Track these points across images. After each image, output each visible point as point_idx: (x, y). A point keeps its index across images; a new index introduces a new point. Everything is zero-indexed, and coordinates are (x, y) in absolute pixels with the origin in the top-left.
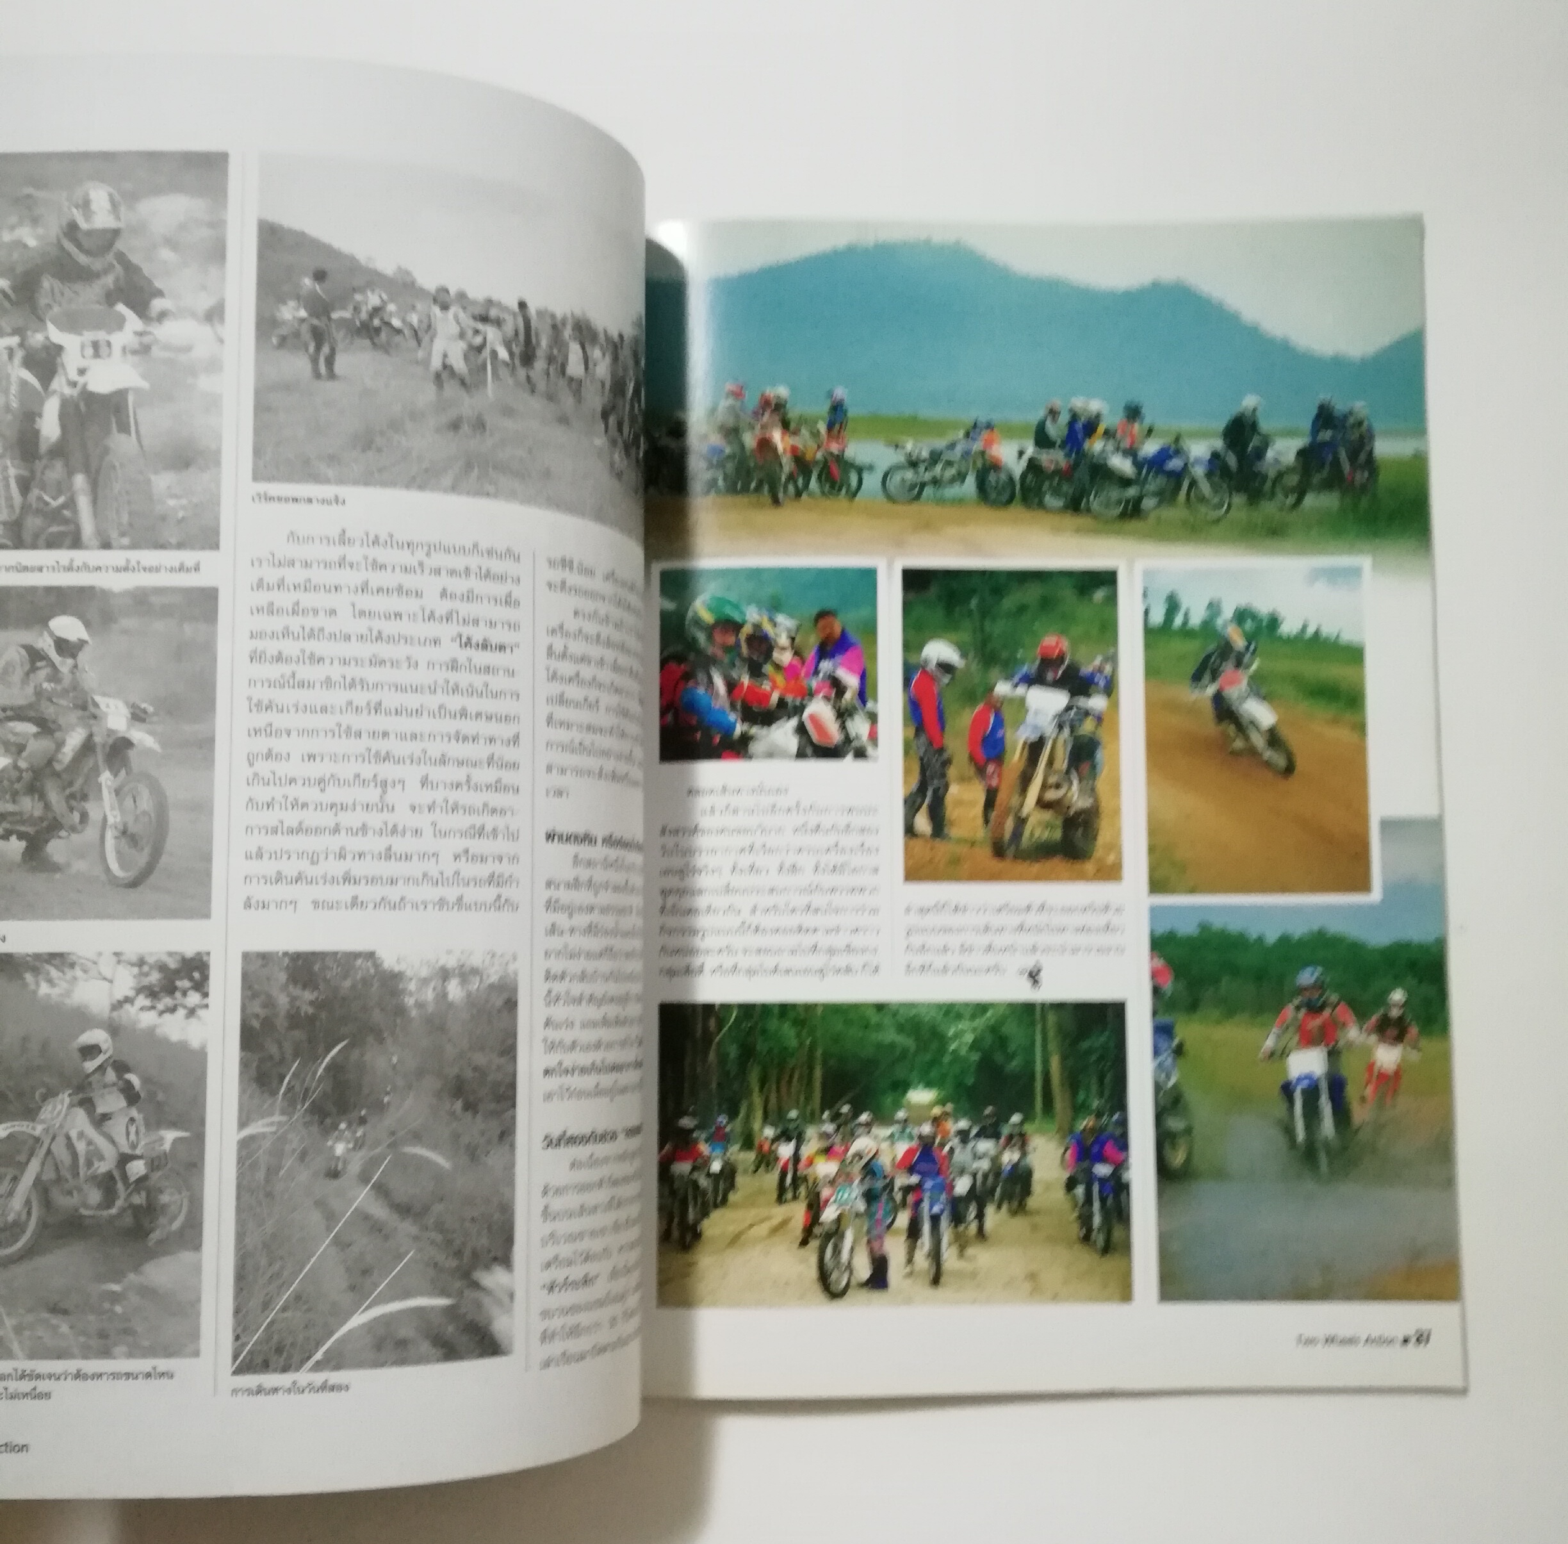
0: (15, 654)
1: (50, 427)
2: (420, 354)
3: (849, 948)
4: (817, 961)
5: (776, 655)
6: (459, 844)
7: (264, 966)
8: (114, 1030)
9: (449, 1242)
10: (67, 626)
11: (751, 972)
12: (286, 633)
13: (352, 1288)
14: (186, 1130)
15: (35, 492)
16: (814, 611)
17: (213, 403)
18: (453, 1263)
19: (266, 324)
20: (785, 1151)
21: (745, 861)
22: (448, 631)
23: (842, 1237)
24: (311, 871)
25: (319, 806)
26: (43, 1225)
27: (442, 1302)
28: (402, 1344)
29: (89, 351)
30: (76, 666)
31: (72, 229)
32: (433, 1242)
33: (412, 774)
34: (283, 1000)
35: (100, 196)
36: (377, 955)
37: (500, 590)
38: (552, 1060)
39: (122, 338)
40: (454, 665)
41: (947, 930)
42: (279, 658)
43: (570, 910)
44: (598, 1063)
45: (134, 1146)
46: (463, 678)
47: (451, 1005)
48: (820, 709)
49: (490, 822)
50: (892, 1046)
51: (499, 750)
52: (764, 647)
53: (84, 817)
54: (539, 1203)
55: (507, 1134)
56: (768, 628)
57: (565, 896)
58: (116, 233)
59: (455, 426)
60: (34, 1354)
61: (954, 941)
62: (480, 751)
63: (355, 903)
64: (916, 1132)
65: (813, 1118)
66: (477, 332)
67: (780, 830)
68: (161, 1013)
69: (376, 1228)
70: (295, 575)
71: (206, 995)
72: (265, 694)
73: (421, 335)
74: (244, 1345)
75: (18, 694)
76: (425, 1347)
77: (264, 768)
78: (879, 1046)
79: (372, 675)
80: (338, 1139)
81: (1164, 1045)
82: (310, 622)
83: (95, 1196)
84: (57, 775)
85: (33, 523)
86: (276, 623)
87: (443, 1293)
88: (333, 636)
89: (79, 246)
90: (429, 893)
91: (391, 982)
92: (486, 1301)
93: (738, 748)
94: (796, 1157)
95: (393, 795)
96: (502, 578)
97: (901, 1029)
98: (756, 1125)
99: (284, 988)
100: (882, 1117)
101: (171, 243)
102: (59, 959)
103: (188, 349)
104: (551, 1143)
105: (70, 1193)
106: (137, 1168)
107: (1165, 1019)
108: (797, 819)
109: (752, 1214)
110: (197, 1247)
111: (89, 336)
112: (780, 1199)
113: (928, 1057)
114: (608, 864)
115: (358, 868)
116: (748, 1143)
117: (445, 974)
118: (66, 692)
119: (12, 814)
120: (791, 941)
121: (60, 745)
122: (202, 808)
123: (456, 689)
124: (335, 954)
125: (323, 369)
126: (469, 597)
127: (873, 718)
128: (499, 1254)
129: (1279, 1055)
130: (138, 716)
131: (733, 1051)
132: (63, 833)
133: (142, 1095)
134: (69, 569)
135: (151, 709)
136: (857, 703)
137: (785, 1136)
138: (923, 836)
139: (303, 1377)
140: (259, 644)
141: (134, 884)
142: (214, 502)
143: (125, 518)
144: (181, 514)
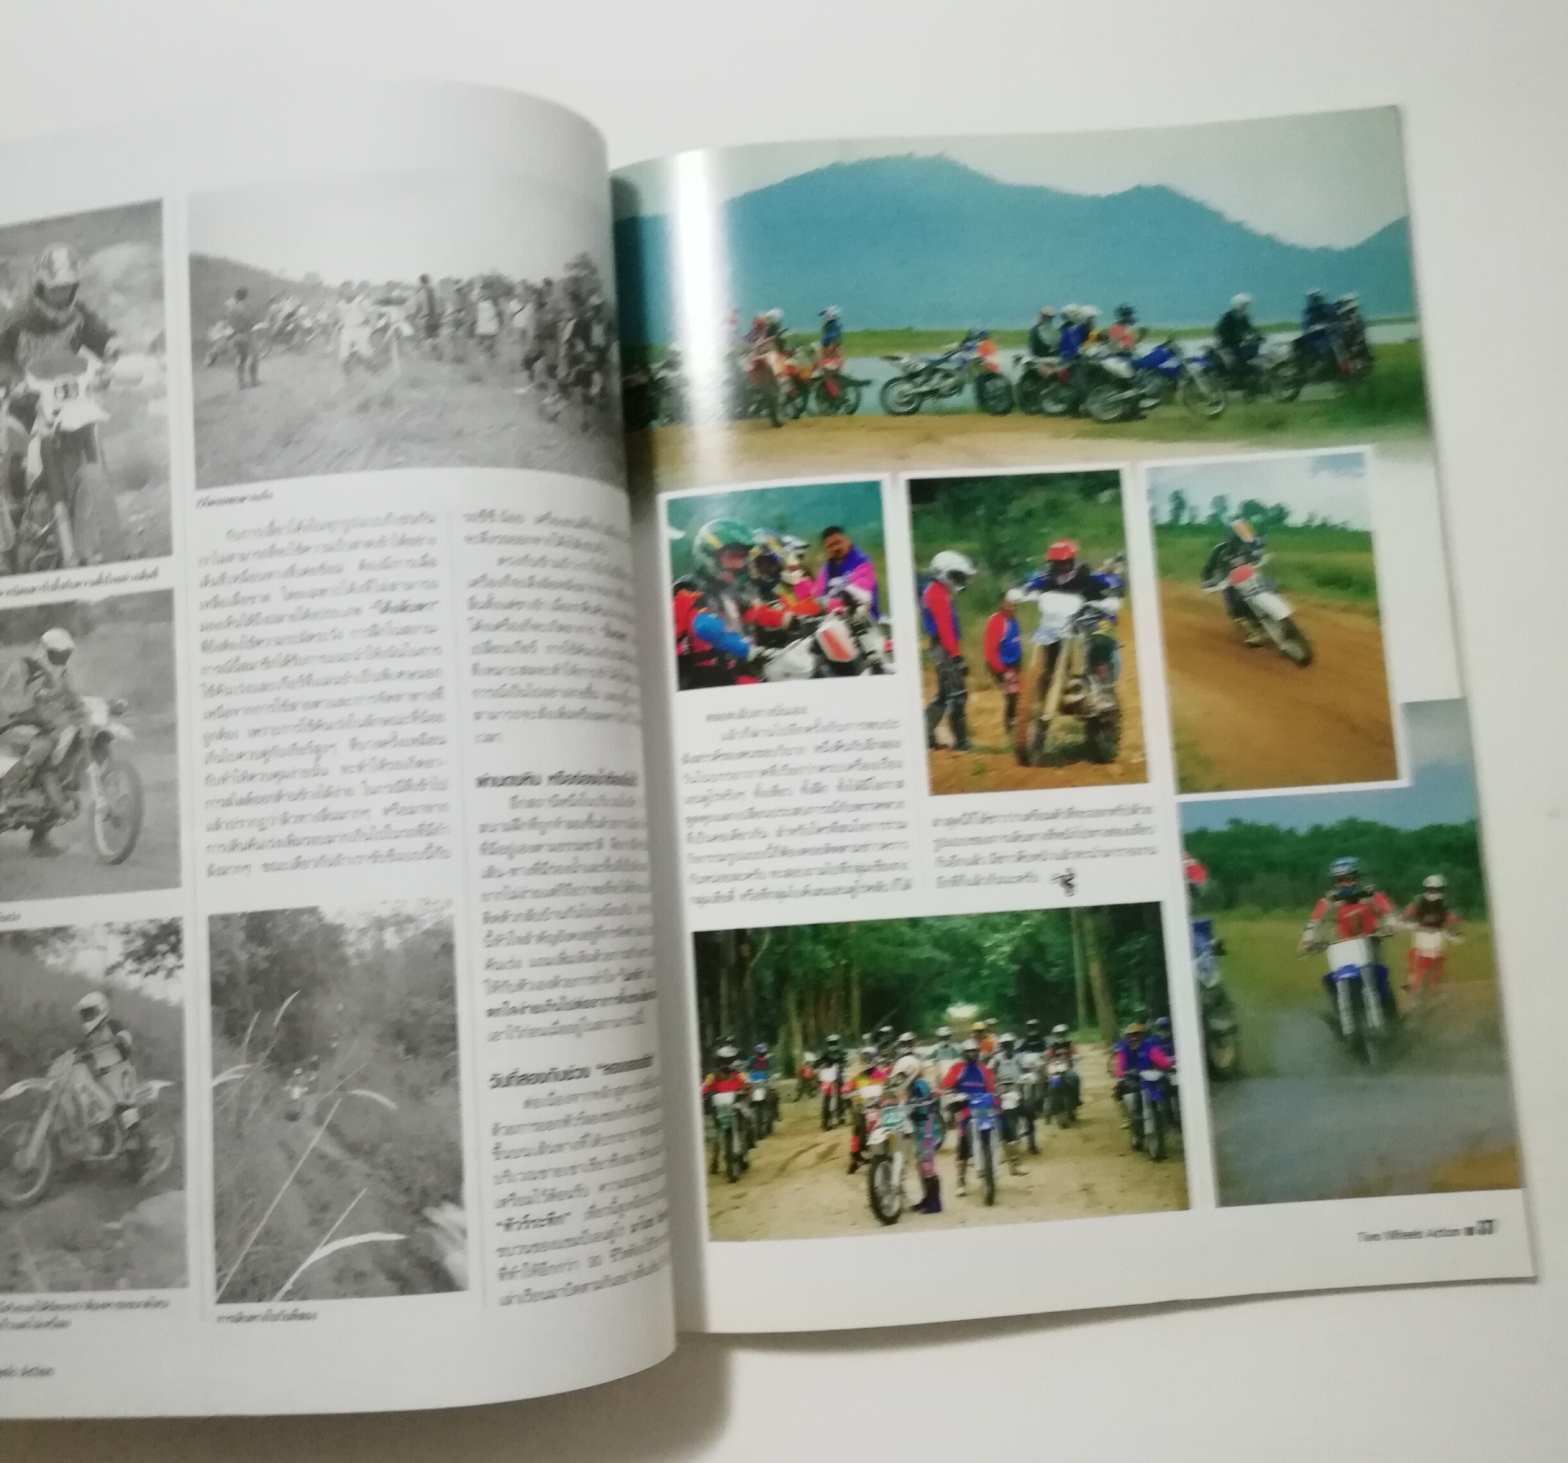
0: (16, 668)
1: (33, 465)
2: (329, 348)
3: (879, 866)
4: (847, 880)
5: (786, 576)
6: (387, 799)
7: (225, 928)
8: (109, 992)
9: (398, 1178)
10: (56, 638)
11: (782, 895)
12: (229, 622)
13: (314, 1223)
14: (169, 1079)
15: (25, 524)
16: (822, 528)
17: (160, 425)
18: (402, 1200)
19: (199, 347)
20: (828, 1075)
21: (768, 783)
22: (365, 600)
23: (890, 1160)
24: (261, 837)
25: (265, 777)
26: (55, 1173)
27: (395, 1237)
28: (360, 1276)
29: (61, 394)
30: (65, 672)
31: (40, 290)
32: (383, 1180)
33: (341, 737)
34: (243, 957)
35: (60, 256)
36: (320, 910)
37: (415, 552)
38: (496, 1001)
39: (85, 379)
40: (374, 631)
41: (976, 840)
42: (225, 646)
43: (510, 851)
44: (556, 1000)
45: (128, 1096)
46: (384, 642)
47: (388, 953)
48: (833, 626)
49: (417, 775)
50: (930, 960)
51: (422, 705)
52: (774, 569)
53: (77, 806)
54: (490, 1142)
55: (450, 1075)
56: (776, 550)
57: (504, 839)
58: (74, 287)
59: (364, 407)
60: (53, 1288)
61: (984, 850)
62: (404, 708)
63: (298, 864)
64: (958, 1047)
65: (853, 1041)
66: (381, 316)
67: (801, 750)
68: (147, 974)
69: (332, 1167)
70: (234, 569)
71: (180, 957)
72: (215, 680)
73: (329, 330)
74: (225, 1275)
75: (20, 702)
76: (381, 1280)
77: (217, 746)
78: (917, 963)
79: (302, 650)
80: (294, 1084)
81: (1203, 944)
82: (250, 609)
83: (96, 1143)
84: (55, 770)
85: (24, 551)
86: (219, 615)
87: (395, 1229)
88: (267, 620)
89: (48, 303)
90: (364, 848)
91: (332, 935)
92: (438, 1237)
93: (753, 671)
94: (839, 1082)
95: (326, 760)
96: (417, 541)
97: (937, 944)
98: (796, 1051)
99: (243, 946)
100: (926, 1037)
101: (119, 287)
102: (61, 933)
103: (138, 381)
104: (498, 1082)
105: (77, 1140)
106: (130, 1117)
107: (1202, 919)
108: (818, 738)
109: (797, 1142)
110: (181, 1186)
111: (60, 381)
112: (827, 1127)
113: (966, 971)
114: (557, 802)
115: (301, 830)
116: (789, 1070)
117: (380, 924)
118: (56, 697)
119: (21, 807)
120: (819, 861)
121: (55, 743)
122: (169, 788)
123: (378, 653)
124: (284, 911)
125: (247, 377)
126: (386, 564)
127: (886, 630)
128: (449, 1191)
129: (1319, 947)
130: (115, 712)
131: (768, 977)
132: (61, 820)
133: (134, 1049)
134: (55, 587)
135: (126, 704)
136: (870, 618)
137: (827, 1060)
138: (944, 747)
139: (276, 1306)
140: (208, 635)
141: (118, 861)
142: (165, 514)
143: (97, 538)
144: (140, 528)
